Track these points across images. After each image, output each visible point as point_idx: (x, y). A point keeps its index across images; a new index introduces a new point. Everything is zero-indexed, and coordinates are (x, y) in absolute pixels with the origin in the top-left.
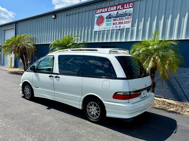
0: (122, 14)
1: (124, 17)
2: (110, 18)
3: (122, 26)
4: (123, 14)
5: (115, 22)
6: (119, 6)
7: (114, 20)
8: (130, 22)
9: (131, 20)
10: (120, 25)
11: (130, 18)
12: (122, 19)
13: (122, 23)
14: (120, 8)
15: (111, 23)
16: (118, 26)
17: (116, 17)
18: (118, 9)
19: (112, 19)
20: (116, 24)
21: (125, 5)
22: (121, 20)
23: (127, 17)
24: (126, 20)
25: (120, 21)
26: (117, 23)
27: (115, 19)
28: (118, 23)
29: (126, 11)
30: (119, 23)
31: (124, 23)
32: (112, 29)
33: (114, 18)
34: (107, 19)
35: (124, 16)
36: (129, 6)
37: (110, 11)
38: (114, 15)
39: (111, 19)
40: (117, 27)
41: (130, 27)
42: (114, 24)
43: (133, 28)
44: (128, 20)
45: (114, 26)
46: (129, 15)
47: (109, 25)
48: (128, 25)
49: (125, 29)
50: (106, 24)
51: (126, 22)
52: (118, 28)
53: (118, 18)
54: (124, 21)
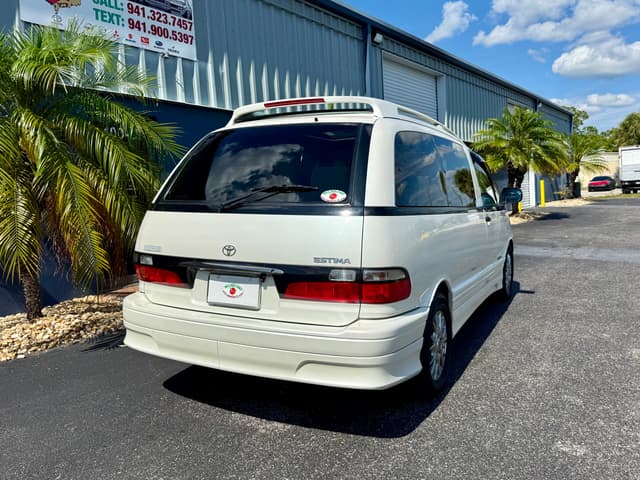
1: (168, 15)
3: (168, 45)
4: (163, 2)
5: (135, 17)
7: (131, 10)
8: (190, 39)
9: (193, 33)
10: (157, 38)
11: (189, 25)
12: (162, 18)
13: (163, 33)
15: (118, 16)
16: (153, 39)
17: (139, 2)
19: (123, 2)
20: (142, 26)
22: (158, 20)
23: (177, 18)
24: (177, 28)
25: (157, 24)
26: (144, 24)
27: (134, 4)
28: (148, 28)
30: (155, 31)
31: (170, 34)
32: (129, 43)
35: (169, 12)
40: (146, 41)
41: (195, 59)
42: (133, 25)
43: (203, 64)
44: (183, 31)
45: (137, 35)
46: (183, 13)
47: (111, 20)
48: (187, 51)
49: (179, 61)
50: (97, 10)
51: (178, 37)
52: (152, 46)
53: (146, 8)
54: (170, 28)
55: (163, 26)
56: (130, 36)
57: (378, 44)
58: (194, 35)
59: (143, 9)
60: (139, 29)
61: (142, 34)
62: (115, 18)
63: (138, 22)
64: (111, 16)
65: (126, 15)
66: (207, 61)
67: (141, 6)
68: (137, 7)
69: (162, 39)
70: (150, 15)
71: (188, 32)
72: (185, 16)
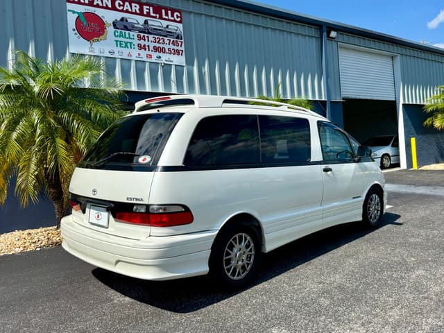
0: (160, 30)
1: (166, 39)
2: (126, 28)
3: (165, 58)
4: (162, 30)
5: (142, 42)
6: (148, 7)
7: (140, 38)
8: (181, 52)
9: (183, 48)
10: (158, 54)
11: (180, 43)
12: (161, 41)
13: (162, 50)
14: (152, 14)
15: (131, 43)
16: (155, 55)
17: (145, 33)
18: (145, 13)
19: (134, 34)
20: (147, 48)
21: (163, 11)
22: (158, 42)
23: (172, 40)
24: (172, 46)
25: (157, 45)
26: (148, 46)
27: (142, 35)
28: (151, 48)
29: (167, 26)
30: (156, 49)
31: (167, 51)
32: (138, 59)
33: (140, 32)
34: (119, 31)
35: (166, 36)
36: (172, 16)
37: (122, 11)
38: (136, 25)
39: (132, 33)
40: (150, 56)
41: (184, 65)
42: (140, 47)
43: (190, 67)
44: (176, 48)
45: (144, 53)
46: (175, 36)
47: (126, 46)
48: (179, 60)
49: (173, 67)
50: (117, 41)
51: (173, 52)
52: (154, 59)
53: (150, 35)
54: (167, 47)
55: (162, 46)
56: (139, 54)
57: (334, 38)
58: (183, 49)
59: (148, 37)
60: (145, 49)
61: (147, 52)
62: (129, 45)
63: (144, 45)
64: (126, 44)
65: (136, 42)
66: (193, 65)
67: (146, 35)
68: (144, 36)
69: (161, 54)
70: (153, 40)
71: (179, 48)
72: (177, 38)
